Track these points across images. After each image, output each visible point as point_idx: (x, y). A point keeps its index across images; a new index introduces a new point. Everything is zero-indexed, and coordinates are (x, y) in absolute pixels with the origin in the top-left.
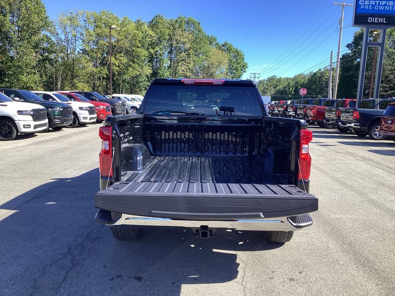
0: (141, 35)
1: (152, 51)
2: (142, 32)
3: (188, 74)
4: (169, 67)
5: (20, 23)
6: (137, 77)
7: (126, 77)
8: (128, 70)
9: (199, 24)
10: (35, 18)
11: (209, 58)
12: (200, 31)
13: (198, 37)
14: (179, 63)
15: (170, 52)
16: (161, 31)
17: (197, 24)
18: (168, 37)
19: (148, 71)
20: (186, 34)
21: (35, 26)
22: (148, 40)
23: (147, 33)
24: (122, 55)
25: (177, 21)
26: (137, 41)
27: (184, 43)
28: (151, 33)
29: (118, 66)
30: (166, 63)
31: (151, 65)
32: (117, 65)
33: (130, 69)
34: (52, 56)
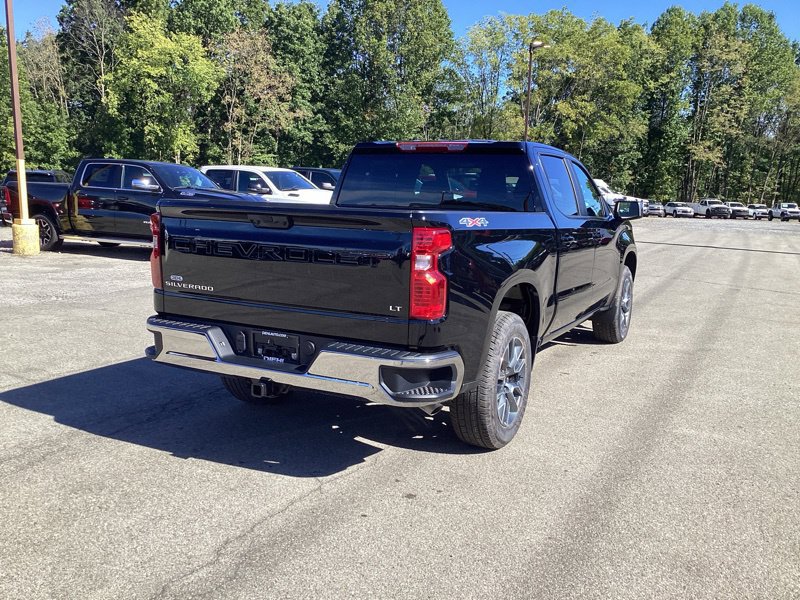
0: (629, 51)
1: (652, 85)
2: (633, 47)
3: (733, 132)
4: (690, 118)
5: (404, 49)
6: (613, 141)
7: (591, 142)
8: (595, 128)
9: (771, 17)
10: (429, 39)
11: (791, 93)
12: (771, 33)
13: (766, 48)
14: (715, 107)
15: (697, 86)
16: (675, 42)
17: (765, 20)
18: (691, 54)
19: (639, 127)
20: (736, 44)
21: (428, 52)
22: (647, 62)
23: (644, 47)
24: (586, 97)
25: (717, 16)
26: (620, 67)
27: (730, 63)
28: (654, 47)
29: (576, 121)
30: (684, 109)
31: (649, 116)
32: (574, 118)
33: (600, 125)
34: (455, 108)
